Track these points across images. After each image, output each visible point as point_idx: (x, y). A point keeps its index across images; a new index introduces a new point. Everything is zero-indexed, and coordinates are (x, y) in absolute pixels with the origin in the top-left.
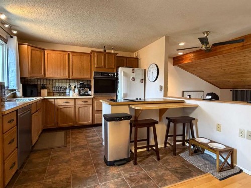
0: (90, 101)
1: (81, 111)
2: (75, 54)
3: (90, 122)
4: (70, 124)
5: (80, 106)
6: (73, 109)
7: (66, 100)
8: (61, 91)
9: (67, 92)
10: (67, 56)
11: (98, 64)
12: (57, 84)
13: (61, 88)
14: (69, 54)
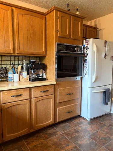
0: (51, 90)
1: (39, 107)
2: (23, 12)
3: (51, 121)
4: (24, 131)
5: (37, 99)
6: (27, 106)
7: (15, 93)
9: (10, 75)
10: (9, 13)
11: (61, 32)
14: (12, 10)
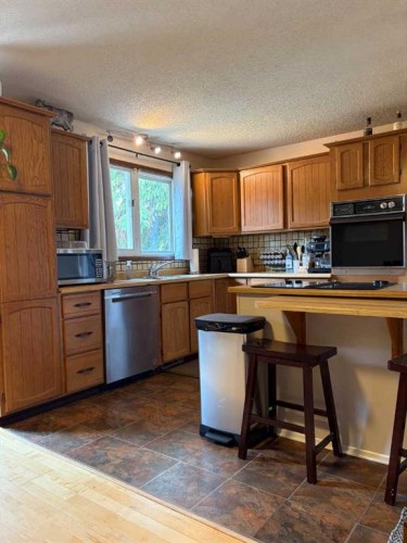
2: (298, 164)
8: (276, 262)
9: (288, 262)
10: (280, 175)
11: (341, 181)
12: (272, 244)
13: (275, 254)
14: (284, 169)
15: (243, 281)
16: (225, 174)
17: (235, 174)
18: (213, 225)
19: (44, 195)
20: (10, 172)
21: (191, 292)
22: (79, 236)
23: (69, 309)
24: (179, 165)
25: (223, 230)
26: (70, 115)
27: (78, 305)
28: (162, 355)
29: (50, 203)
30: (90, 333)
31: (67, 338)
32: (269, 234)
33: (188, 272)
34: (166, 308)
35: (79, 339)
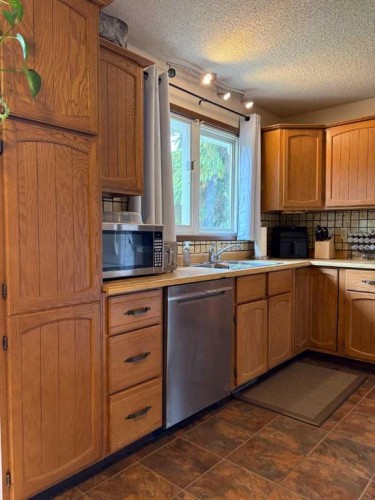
8: (372, 247)
12: (363, 223)
15: (333, 273)
16: (307, 132)
17: (320, 132)
18: (289, 198)
19: (85, 134)
20: (31, 85)
21: (270, 286)
22: (127, 205)
23: (119, 319)
24: (248, 119)
25: (300, 203)
26: (124, 26)
27: (130, 313)
28: (236, 376)
29: (94, 146)
30: (146, 355)
31: (113, 366)
32: (359, 211)
33: (251, 256)
34: (242, 309)
35: (130, 364)
